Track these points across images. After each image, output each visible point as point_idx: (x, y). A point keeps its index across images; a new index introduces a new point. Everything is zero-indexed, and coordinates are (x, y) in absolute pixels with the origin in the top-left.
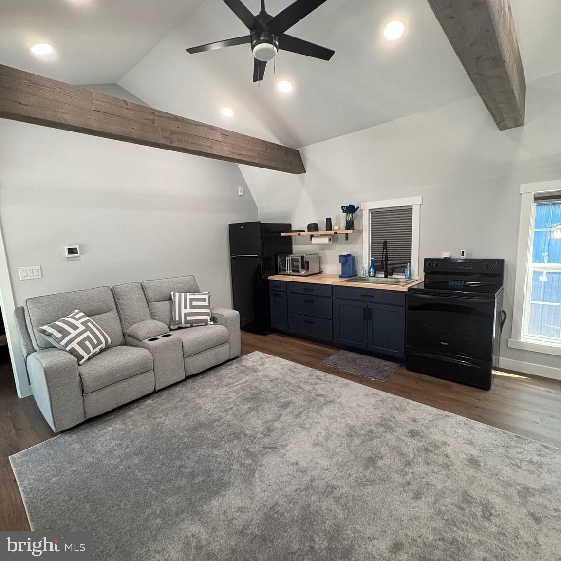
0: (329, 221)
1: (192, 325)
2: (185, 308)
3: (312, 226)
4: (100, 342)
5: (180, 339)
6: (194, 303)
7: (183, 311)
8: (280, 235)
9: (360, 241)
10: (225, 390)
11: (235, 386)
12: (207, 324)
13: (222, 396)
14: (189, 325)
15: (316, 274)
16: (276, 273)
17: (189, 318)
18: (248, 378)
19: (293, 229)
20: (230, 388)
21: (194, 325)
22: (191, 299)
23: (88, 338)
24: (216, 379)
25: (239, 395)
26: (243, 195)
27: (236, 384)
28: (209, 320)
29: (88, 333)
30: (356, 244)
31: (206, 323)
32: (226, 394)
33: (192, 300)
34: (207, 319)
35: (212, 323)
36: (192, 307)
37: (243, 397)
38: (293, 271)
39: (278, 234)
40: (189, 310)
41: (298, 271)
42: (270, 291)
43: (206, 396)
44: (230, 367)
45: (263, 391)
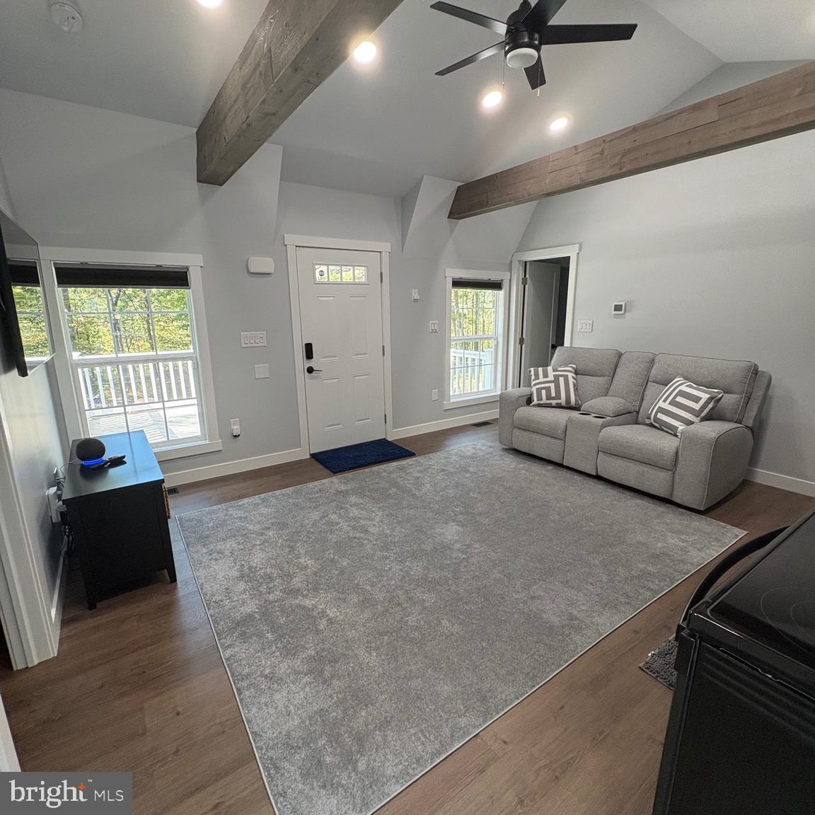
2: (664, 401)
4: (558, 396)
6: (679, 399)
7: (661, 404)
17: (660, 416)
22: (679, 391)
23: (548, 389)
29: (552, 385)
31: (674, 433)
33: (681, 393)
34: (678, 428)
36: (673, 403)
40: (666, 406)
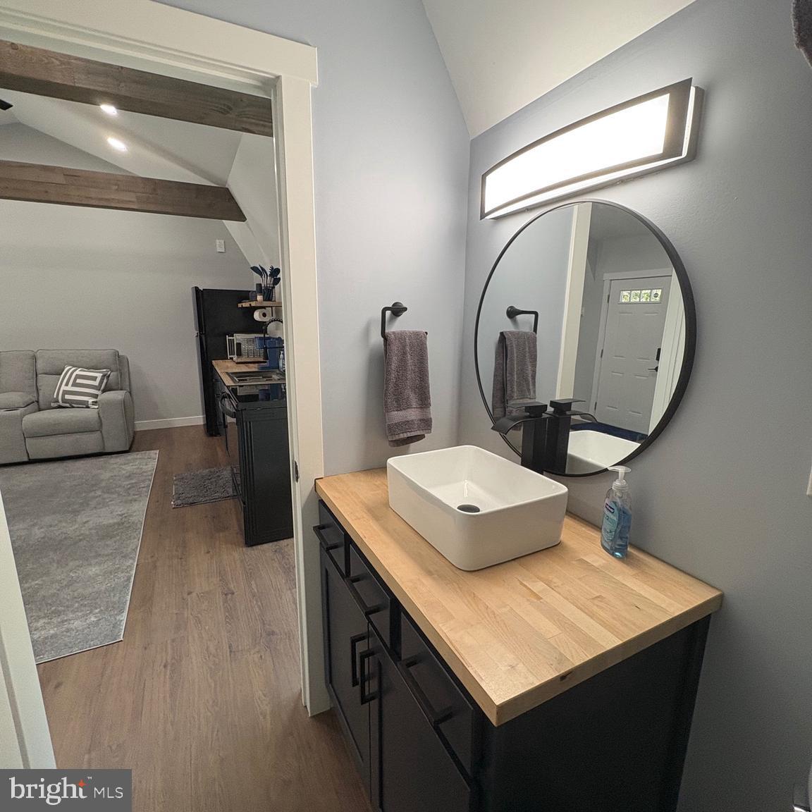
1: (71, 405)
6: (79, 381)
12: (88, 407)
14: (68, 405)
17: (67, 397)
21: (75, 405)
22: (77, 375)
26: (223, 251)
33: (78, 377)
34: (88, 401)
36: (75, 384)
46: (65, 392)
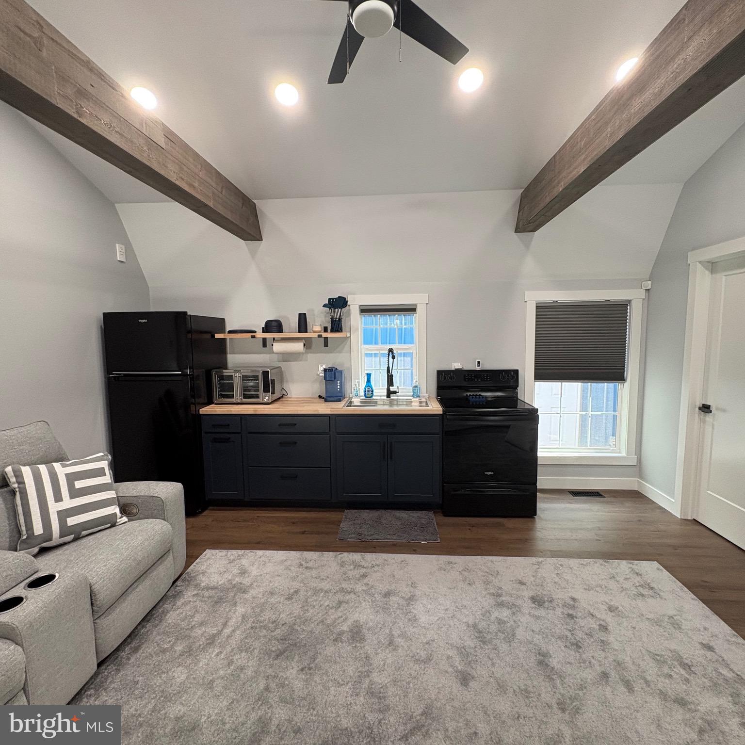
0: (302, 318)
2: (58, 498)
3: (274, 324)
5: (86, 578)
6: (79, 484)
7: (54, 508)
8: (213, 336)
9: (347, 348)
10: (217, 655)
11: (229, 637)
12: (113, 525)
13: (222, 673)
14: (72, 536)
15: (279, 398)
16: (210, 402)
17: (71, 521)
18: (240, 610)
19: (228, 328)
20: (223, 646)
21: (84, 533)
22: (67, 476)
24: (173, 639)
25: (256, 651)
26: (124, 260)
27: (227, 631)
28: (119, 515)
30: (340, 352)
31: (110, 523)
32: (226, 662)
33: (71, 478)
35: (125, 519)
36: (75, 493)
37: (268, 653)
38: (245, 396)
39: (208, 336)
40: (68, 503)
41: (257, 396)
42: (203, 434)
43: (183, 690)
44: (182, 600)
45: (295, 624)
46: (63, 515)
